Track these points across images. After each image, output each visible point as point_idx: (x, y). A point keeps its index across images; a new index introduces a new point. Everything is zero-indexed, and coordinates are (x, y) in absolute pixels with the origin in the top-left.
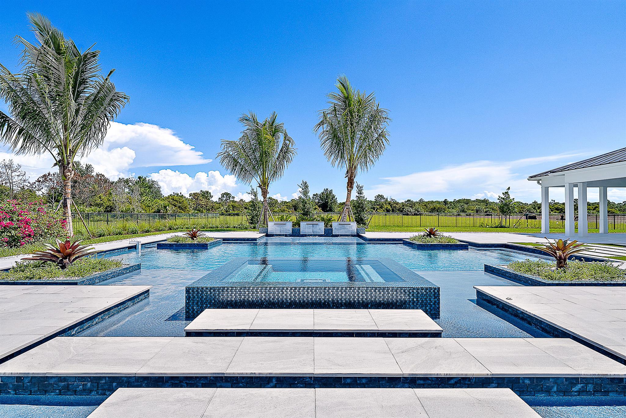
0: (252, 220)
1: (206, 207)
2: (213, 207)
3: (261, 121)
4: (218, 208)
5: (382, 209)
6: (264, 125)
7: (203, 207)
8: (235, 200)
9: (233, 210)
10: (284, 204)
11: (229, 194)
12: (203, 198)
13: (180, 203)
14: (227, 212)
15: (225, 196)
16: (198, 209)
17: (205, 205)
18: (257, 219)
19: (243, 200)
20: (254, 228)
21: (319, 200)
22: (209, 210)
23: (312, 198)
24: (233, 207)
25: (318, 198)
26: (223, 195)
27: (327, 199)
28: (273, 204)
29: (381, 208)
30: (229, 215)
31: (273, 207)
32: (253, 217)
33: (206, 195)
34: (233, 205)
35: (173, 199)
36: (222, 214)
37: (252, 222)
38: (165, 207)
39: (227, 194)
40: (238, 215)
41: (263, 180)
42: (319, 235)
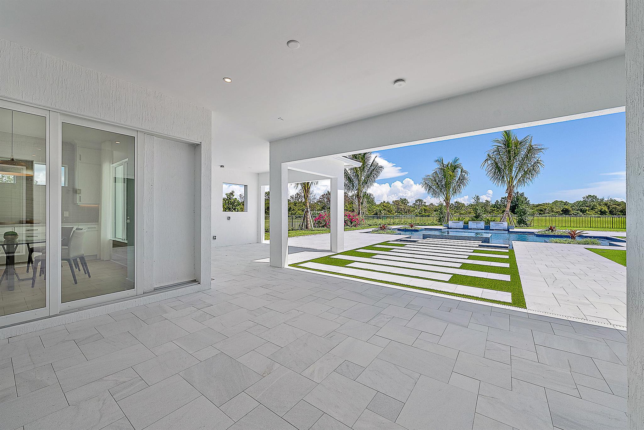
0: (439, 220)
1: (405, 210)
2: (409, 210)
3: (445, 163)
4: (413, 211)
5: (594, 211)
6: (448, 165)
7: (402, 210)
8: (426, 204)
9: (425, 212)
10: (471, 207)
11: (421, 200)
12: (402, 204)
13: (388, 208)
14: (420, 214)
15: (418, 202)
16: (399, 211)
17: (403, 209)
18: (443, 220)
19: (433, 204)
20: (441, 224)
22: (406, 212)
23: (500, 201)
24: (425, 210)
26: (416, 201)
27: (517, 202)
28: (460, 207)
29: (592, 209)
30: (422, 216)
31: (460, 209)
32: (440, 218)
33: (404, 201)
34: (424, 209)
35: (384, 206)
36: (417, 216)
37: (440, 220)
38: (380, 211)
39: (420, 200)
40: (428, 216)
41: (447, 197)
42: (481, 229)
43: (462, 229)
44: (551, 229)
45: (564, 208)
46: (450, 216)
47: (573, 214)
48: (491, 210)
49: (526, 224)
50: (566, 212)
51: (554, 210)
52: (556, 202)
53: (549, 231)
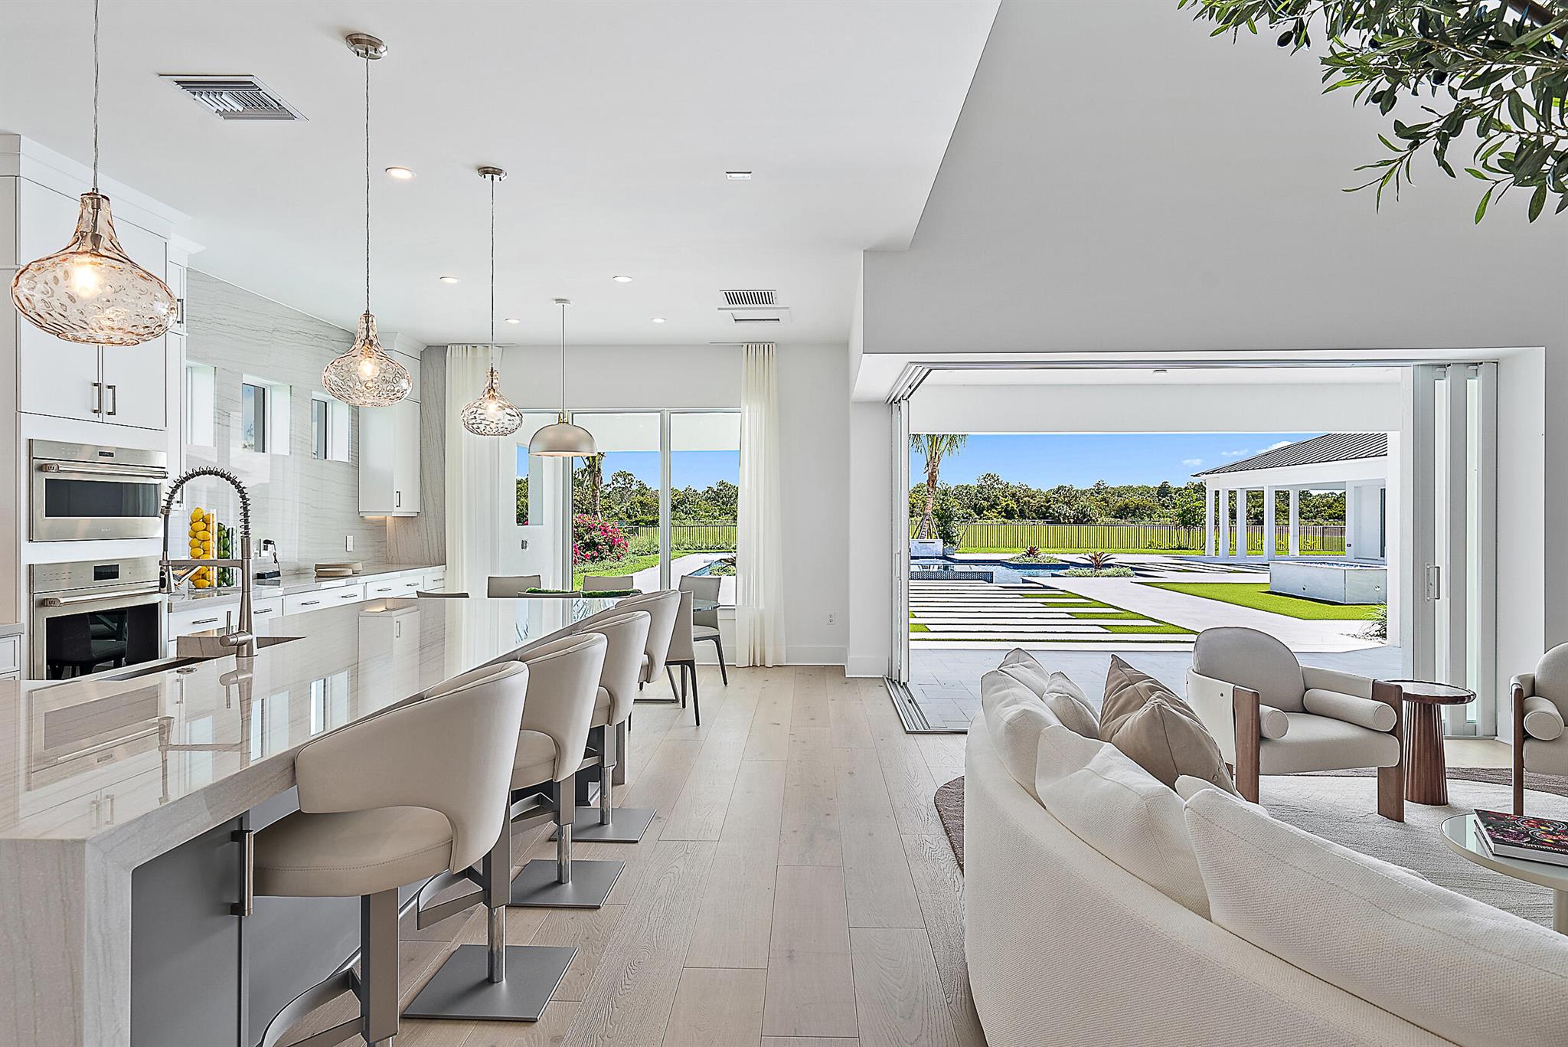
44: (1032, 552)
53: (1029, 556)
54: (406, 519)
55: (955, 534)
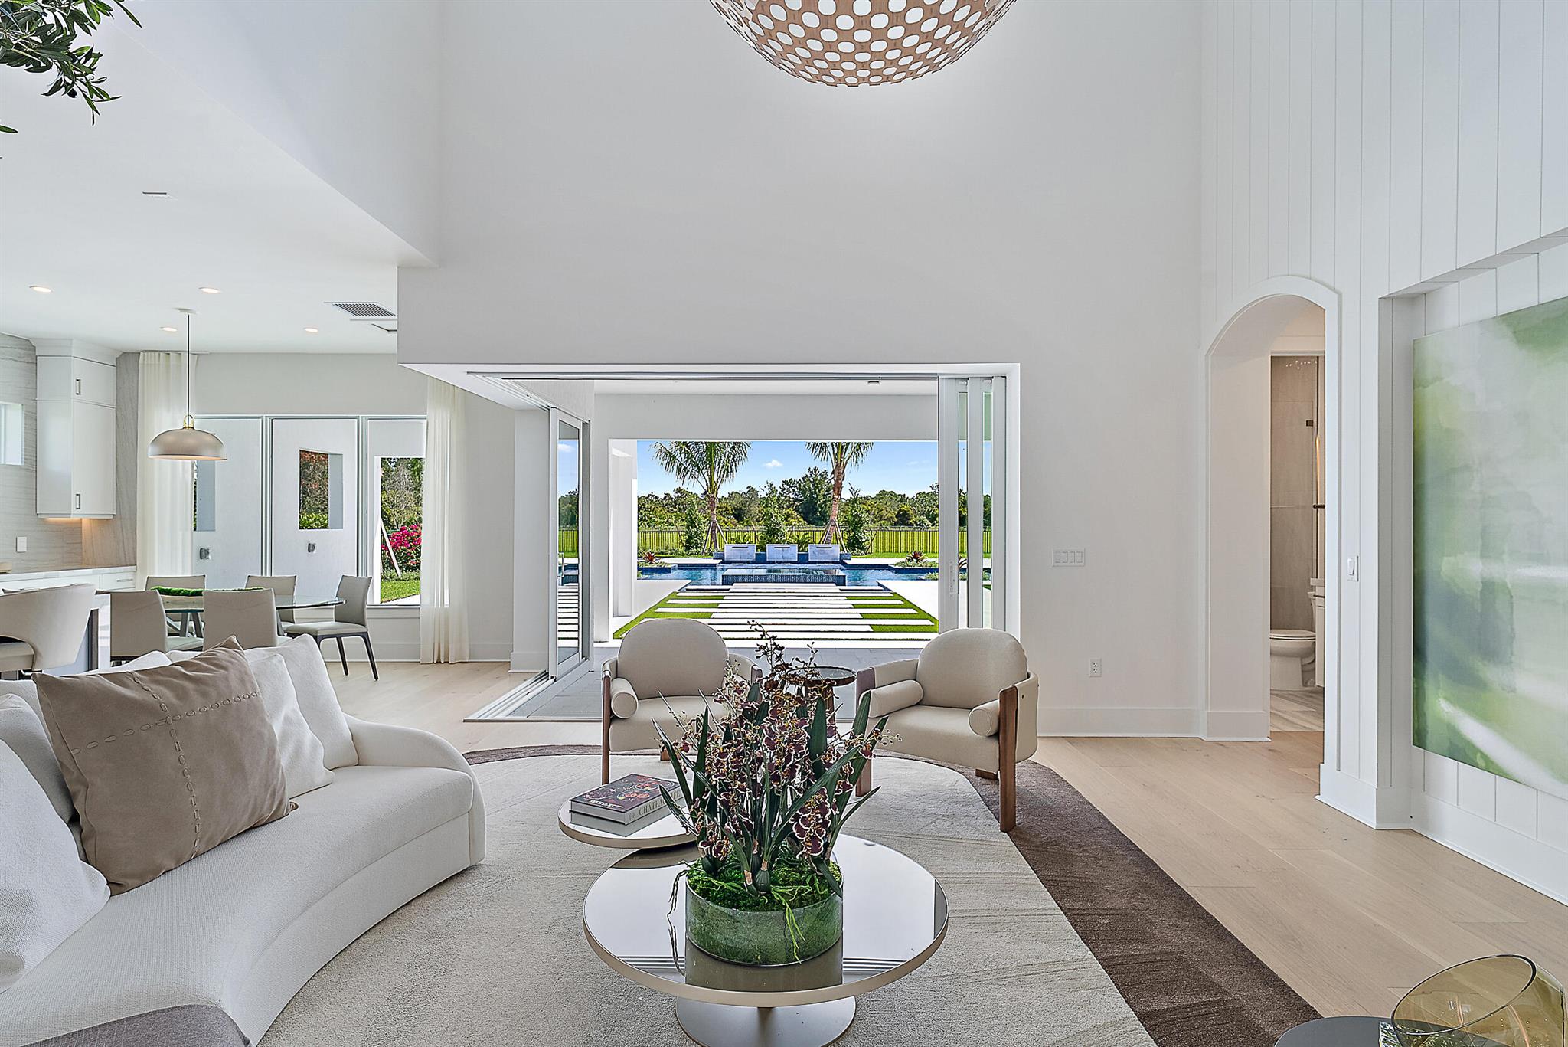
21: (796, 495)
25: (794, 490)
27: (815, 493)
41: (711, 485)
42: (791, 562)
43: (753, 562)
44: (916, 557)
45: (900, 510)
46: (719, 531)
47: (915, 522)
48: (760, 512)
49: (862, 549)
50: (903, 519)
51: (884, 513)
52: (883, 493)
53: (913, 561)
54: (102, 522)
55: (863, 540)
